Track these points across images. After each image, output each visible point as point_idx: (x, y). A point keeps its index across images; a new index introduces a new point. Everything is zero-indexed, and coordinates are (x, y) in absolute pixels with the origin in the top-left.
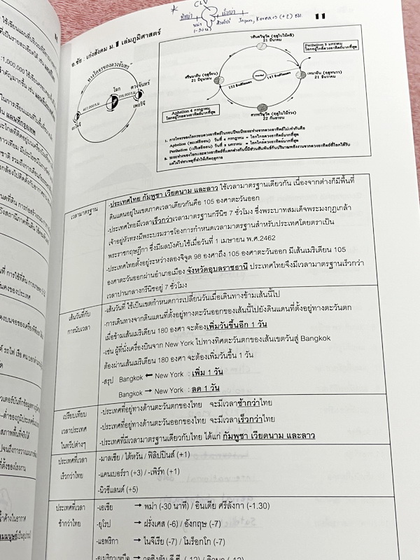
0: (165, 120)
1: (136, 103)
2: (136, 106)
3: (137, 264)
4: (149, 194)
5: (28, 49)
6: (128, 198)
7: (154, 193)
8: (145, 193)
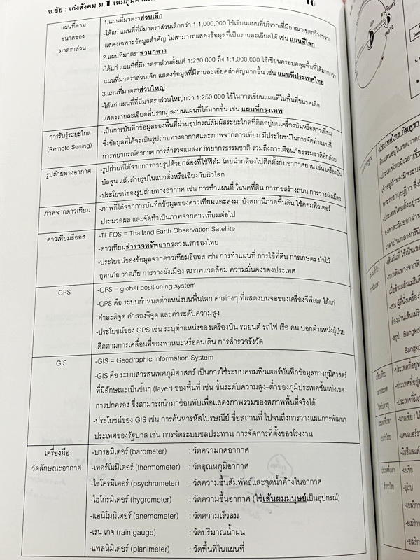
0: (413, 38)
1: (387, 30)
2: (387, 33)
3: (405, 206)
4: (407, 125)
5: (262, 35)
6: (390, 136)
7: (411, 123)
8: (403, 126)
